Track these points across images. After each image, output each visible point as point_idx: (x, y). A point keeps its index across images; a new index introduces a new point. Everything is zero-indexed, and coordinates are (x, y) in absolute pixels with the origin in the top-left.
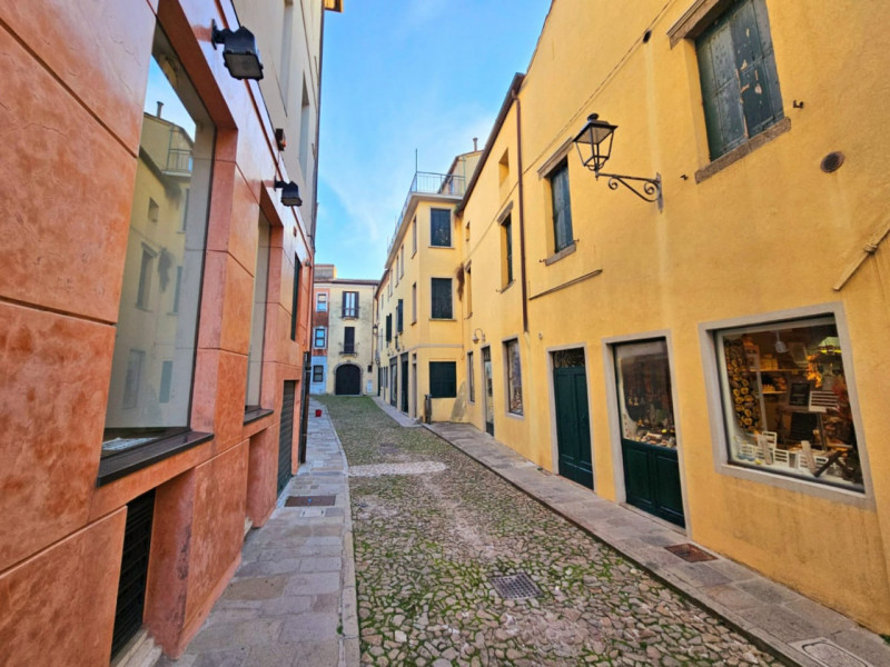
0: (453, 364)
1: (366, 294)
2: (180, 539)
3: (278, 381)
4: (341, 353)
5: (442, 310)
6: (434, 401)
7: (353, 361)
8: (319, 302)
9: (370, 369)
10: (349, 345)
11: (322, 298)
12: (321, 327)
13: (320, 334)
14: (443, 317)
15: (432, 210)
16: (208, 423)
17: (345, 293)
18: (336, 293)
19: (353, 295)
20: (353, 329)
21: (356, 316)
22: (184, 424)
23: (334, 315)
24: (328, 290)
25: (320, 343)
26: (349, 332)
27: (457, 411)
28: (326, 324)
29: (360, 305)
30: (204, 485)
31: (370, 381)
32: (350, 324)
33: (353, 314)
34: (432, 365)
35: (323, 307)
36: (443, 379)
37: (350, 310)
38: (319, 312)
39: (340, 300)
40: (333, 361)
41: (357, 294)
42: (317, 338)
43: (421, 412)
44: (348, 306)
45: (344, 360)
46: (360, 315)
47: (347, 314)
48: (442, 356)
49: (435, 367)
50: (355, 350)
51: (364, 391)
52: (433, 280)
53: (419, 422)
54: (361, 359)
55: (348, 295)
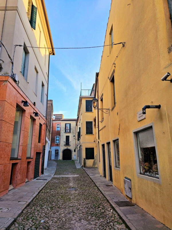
0: (93, 149)
1: (73, 124)
2: (16, 173)
3: (34, 152)
4: (65, 145)
5: (89, 131)
6: (87, 160)
7: (69, 148)
8: (57, 127)
9: (75, 151)
10: (67, 143)
11: (58, 126)
12: (58, 136)
13: (58, 139)
14: (90, 134)
15: (86, 101)
16: (20, 157)
17: (66, 124)
18: (63, 124)
19: (69, 124)
20: (69, 136)
21: (70, 132)
22: (17, 157)
23: (62, 132)
24: (60, 123)
25: (57, 141)
26: (67, 138)
27: (94, 163)
28: (60, 135)
29: (71, 128)
30: (20, 166)
31: (75, 155)
32: (68, 135)
33: (69, 131)
34: (86, 149)
35: (59, 129)
36: (90, 153)
37: (68, 130)
38: (57, 131)
39: (64, 126)
40: (62, 148)
41: (70, 124)
42: (56, 140)
43: (83, 164)
44: (67, 128)
45: (65, 148)
46: (71, 132)
47: (67, 131)
48: (90, 146)
49: (87, 149)
50: (70, 144)
51: (73, 159)
52: (87, 122)
53: (82, 167)
54: (72, 147)
55: (67, 124)
